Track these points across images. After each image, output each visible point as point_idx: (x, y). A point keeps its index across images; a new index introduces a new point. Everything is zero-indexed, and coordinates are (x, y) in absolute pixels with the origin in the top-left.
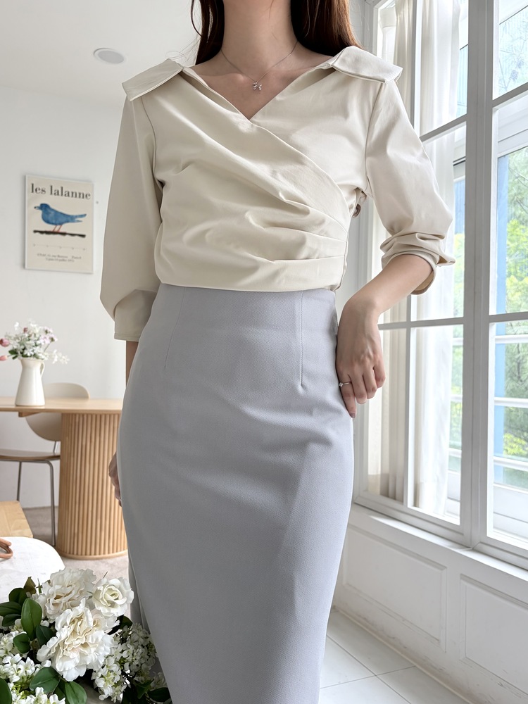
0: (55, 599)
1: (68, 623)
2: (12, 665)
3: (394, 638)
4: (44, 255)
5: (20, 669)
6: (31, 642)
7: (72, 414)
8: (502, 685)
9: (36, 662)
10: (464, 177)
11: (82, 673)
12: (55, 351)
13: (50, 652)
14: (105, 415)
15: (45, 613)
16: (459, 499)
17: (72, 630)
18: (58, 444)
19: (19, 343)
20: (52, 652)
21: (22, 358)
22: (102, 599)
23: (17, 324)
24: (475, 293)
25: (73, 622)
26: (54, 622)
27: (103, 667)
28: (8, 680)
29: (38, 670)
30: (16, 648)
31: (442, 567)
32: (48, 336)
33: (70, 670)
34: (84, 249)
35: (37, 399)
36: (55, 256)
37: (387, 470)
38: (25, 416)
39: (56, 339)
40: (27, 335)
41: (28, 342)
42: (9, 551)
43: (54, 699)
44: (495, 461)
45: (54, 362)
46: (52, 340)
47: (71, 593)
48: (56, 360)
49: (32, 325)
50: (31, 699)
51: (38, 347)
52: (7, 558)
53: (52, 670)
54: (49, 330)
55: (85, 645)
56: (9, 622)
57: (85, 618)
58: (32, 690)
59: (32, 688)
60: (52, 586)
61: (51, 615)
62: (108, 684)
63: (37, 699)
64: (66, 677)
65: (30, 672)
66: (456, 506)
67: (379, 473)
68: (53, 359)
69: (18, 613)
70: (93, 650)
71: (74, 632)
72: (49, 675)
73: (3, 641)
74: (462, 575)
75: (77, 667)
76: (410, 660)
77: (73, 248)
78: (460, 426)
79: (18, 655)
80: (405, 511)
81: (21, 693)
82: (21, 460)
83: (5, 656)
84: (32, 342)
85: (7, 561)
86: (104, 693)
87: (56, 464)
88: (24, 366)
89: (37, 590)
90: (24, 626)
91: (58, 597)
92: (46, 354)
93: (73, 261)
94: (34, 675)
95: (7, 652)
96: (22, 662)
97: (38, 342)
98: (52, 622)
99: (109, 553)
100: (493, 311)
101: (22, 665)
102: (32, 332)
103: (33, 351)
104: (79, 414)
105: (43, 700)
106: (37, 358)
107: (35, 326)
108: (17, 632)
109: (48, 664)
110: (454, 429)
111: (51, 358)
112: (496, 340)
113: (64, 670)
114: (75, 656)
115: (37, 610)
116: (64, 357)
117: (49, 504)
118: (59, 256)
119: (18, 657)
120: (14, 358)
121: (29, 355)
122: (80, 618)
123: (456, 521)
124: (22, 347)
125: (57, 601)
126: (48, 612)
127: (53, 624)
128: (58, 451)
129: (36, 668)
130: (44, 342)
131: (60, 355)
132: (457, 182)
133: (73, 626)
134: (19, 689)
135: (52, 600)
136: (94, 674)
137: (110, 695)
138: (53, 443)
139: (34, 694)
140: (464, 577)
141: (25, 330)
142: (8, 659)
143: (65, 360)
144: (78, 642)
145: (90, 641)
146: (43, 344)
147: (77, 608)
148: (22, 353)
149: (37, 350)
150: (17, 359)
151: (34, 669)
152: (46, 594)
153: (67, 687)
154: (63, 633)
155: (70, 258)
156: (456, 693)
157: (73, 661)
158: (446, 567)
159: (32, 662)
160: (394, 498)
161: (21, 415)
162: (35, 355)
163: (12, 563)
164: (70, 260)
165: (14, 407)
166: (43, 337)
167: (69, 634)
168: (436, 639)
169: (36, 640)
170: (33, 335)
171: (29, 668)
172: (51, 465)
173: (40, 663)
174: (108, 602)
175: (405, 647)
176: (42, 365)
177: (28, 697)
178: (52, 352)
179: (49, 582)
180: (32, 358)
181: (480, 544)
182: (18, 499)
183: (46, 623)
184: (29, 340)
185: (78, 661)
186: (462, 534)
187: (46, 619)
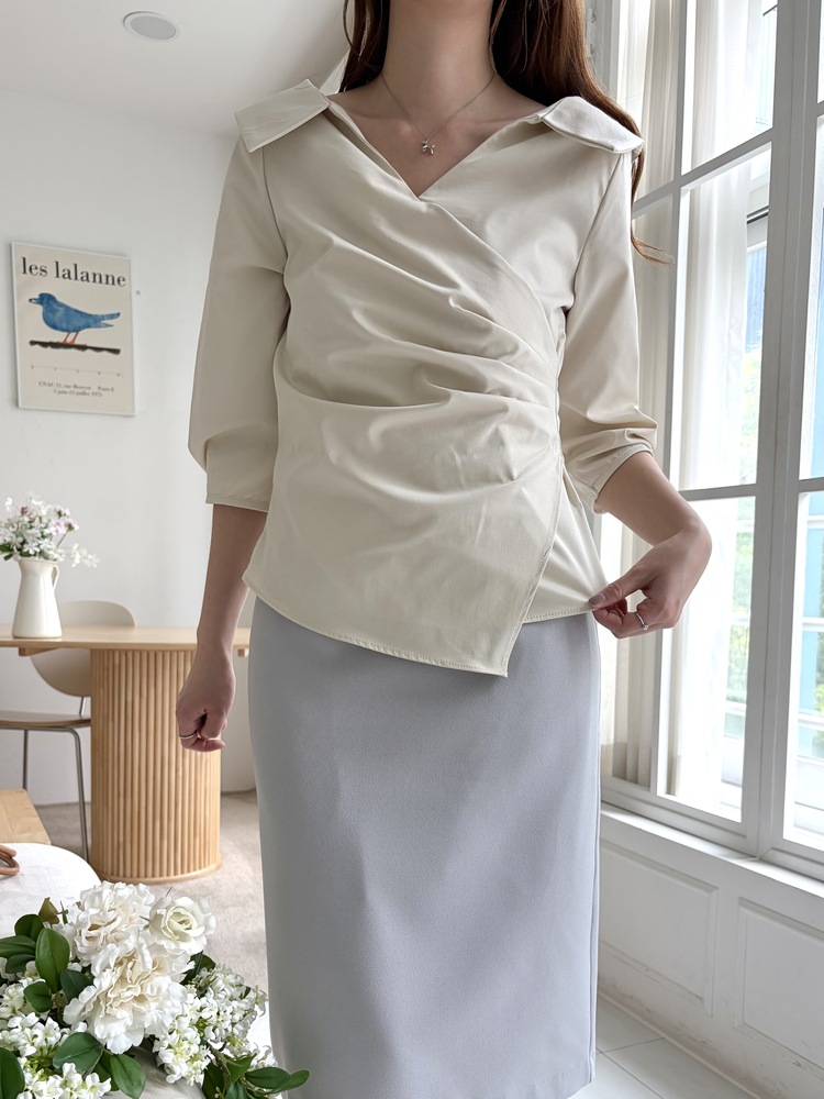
0: (90, 930)
1: (112, 965)
2: (23, 1030)
3: (631, 997)
4: (50, 385)
5: (36, 1036)
6: (53, 996)
7: (108, 650)
8: (799, 1065)
9: (62, 1025)
10: (765, 243)
11: (137, 1042)
12: (76, 546)
13: (84, 1009)
14: (163, 652)
15: (74, 953)
16: (741, 783)
17: (118, 975)
18: (87, 701)
19: (14, 532)
20: (88, 1010)
21: (20, 558)
22: (165, 928)
23: (9, 502)
24: (776, 443)
25: (119, 963)
26: (90, 966)
27: (170, 1033)
28: (18, 1054)
29: (65, 1036)
30: (29, 1003)
31: (710, 888)
32: (62, 521)
33: (118, 1036)
34: (118, 375)
35: (49, 625)
36: (69, 387)
37: (624, 737)
38: (30, 654)
39: (76, 527)
40: (26, 519)
41: (29, 531)
42: (13, 864)
43: (93, 1080)
44: (800, 721)
45: (74, 565)
46: (70, 527)
47: (114, 920)
48: (77, 561)
49: (34, 502)
50: (55, 1081)
51: (46, 540)
52: (10, 875)
53: (89, 1038)
54: (64, 511)
55: (140, 999)
56: (17, 967)
57: (140, 956)
58: (57, 1067)
59: (58, 1064)
60: (83, 910)
61: (84, 955)
62: (180, 1059)
63: (66, 1081)
64: (112, 1047)
65: (53, 1040)
66: (736, 795)
67: (612, 742)
68: (73, 559)
69: (31, 953)
70: (153, 1005)
71: (122, 978)
72: (85, 1044)
73: (8, 994)
74: (741, 898)
75: (129, 1031)
76: (655, 1029)
77: (99, 373)
78: (745, 671)
79: (33, 1014)
80: (653, 801)
81: (40, 1072)
82: (27, 727)
83: (11, 1017)
84: (35, 531)
85: (10, 880)
86: (172, 1072)
87: (85, 733)
88: (25, 572)
89: (60, 917)
90: (40, 972)
91: (94, 927)
92: (60, 551)
93: (101, 395)
94: (60, 1044)
95: (14, 1011)
96: (41, 1025)
97: (46, 531)
98: (86, 965)
99: (175, 874)
100: (805, 473)
101: (39, 1030)
102: (35, 513)
103: (38, 546)
104: (120, 651)
105: (75, 1082)
106: (47, 558)
107: (40, 503)
108: (30, 980)
109: (81, 1028)
110: (735, 677)
111: (69, 557)
112: (809, 522)
113: (109, 1036)
114: (124, 1015)
115: (61, 947)
116: (90, 556)
117: (75, 798)
118: (75, 386)
119: (32, 1018)
120: (7, 558)
121: (31, 552)
122: (131, 958)
123: (736, 816)
124: (20, 540)
125: (93, 933)
126: (79, 949)
127: (88, 969)
128: (87, 713)
129: (63, 1034)
130: (57, 531)
131: (84, 552)
132: (752, 253)
133: (119, 969)
134: (36, 1067)
135: (85, 932)
136: (156, 1042)
137: (183, 1075)
138: (79, 699)
139: (61, 1074)
140: (744, 902)
141: (24, 511)
142: (17, 1021)
143: (93, 560)
144: (129, 993)
145: (149, 992)
146: (54, 534)
147: (126, 942)
148: (19, 550)
149: (45, 544)
150: (11, 559)
151: (59, 1035)
152: (74, 922)
153: (114, 1063)
154: (104, 980)
155: (95, 389)
156: (726, 1077)
157: (122, 1023)
158: (716, 888)
159: (56, 1025)
160: (635, 781)
161: (22, 652)
162: (41, 553)
163: (18, 883)
164: (94, 394)
165: (11, 639)
166: (53, 522)
167: (114, 982)
168: (697, 996)
169: (61, 992)
170: (37, 520)
171: (50, 1033)
172: (76, 734)
173: (69, 1026)
174: (176, 933)
175: (649, 1011)
176: (55, 569)
177: (51, 1078)
178: (71, 548)
179: (78, 904)
180: (37, 558)
181: (772, 851)
182: (25, 787)
183: (77, 967)
184: (31, 527)
185: (130, 1023)
186: (744, 836)
187: (76, 960)
